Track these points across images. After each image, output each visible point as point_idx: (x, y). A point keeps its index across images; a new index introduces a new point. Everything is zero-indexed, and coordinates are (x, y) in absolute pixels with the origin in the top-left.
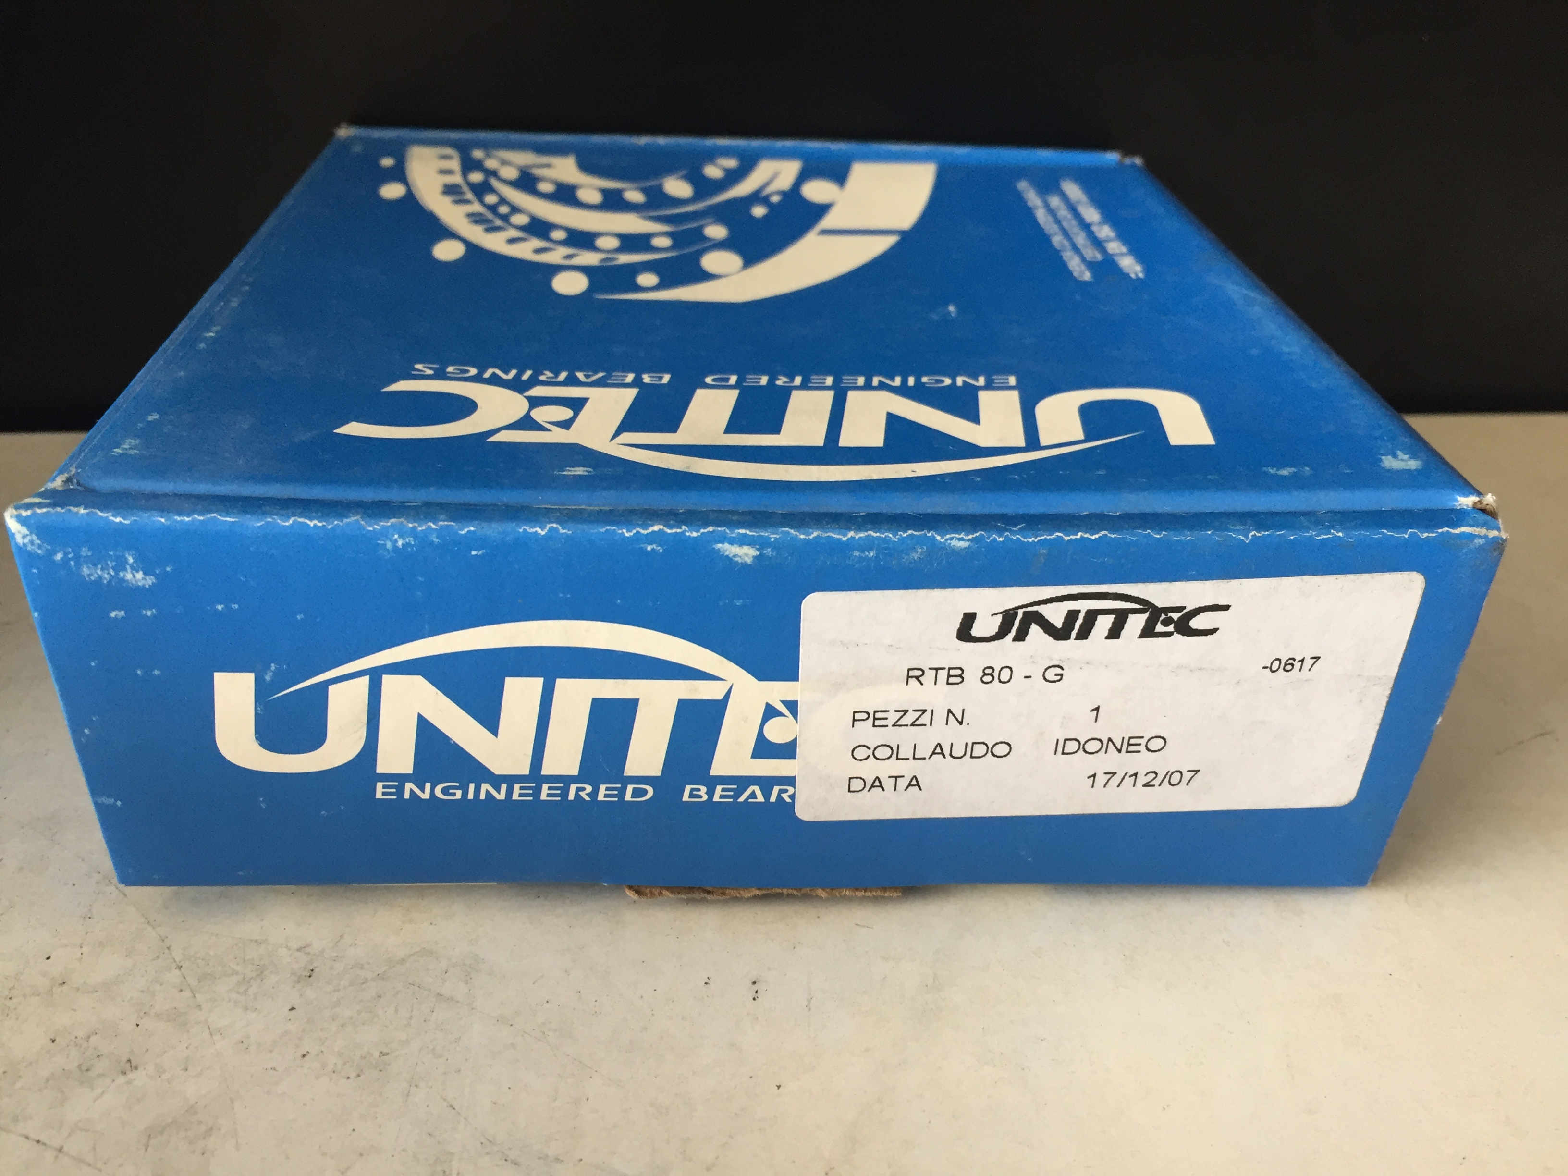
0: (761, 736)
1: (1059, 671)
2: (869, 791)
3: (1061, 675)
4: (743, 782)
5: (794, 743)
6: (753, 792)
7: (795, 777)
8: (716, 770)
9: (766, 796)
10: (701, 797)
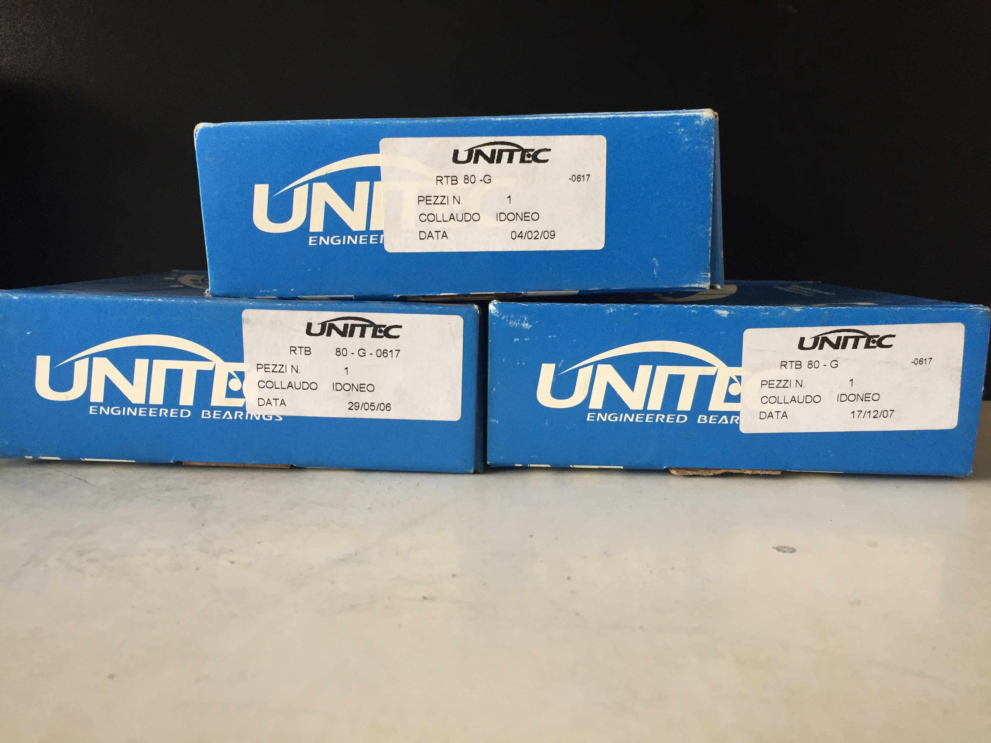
0: (728, 393)
1: (836, 363)
2: (767, 419)
3: (837, 364)
4: (720, 414)
5: (739, 396)
6: (724, 419)
7: (740, 411)
8: (711, 408)
9: (729, 420)
10: (704, 421)
